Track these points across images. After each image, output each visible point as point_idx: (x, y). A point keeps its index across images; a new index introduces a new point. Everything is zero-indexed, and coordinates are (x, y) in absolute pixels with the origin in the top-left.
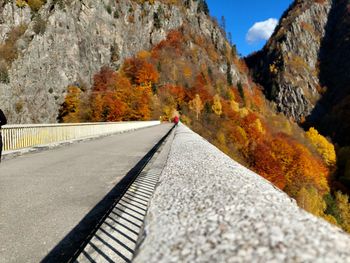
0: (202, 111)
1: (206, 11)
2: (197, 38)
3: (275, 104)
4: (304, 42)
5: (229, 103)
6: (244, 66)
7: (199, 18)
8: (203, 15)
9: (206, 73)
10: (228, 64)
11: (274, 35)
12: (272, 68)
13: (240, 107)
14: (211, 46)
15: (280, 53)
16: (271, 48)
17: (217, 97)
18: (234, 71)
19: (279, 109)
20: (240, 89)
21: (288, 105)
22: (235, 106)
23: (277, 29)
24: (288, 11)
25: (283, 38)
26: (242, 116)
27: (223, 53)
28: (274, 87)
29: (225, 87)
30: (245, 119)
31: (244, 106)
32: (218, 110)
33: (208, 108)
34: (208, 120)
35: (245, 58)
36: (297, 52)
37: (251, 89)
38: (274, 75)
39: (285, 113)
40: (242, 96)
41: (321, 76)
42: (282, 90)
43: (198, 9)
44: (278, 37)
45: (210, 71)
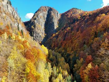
0: (7, 38)
1: (10, 4)
2: (6, 12)
3: (33, 38)
4: (41, 21)
5: (18, 36)
6: (24, 25)
7: (7, 6)
8: (9, 5)
9: (9, 25)
10: (18, 23)
11: (33, 17)
12: (32, 27)
13: (22, 38)
14: (12, 16)
15: (35, 23)
16: (32, 21)
17: (13, 34)
18: (20, 26)
19: (34, 39)
20: (22, 32)
21: (37, 38)
22: (20, 38)
23: (34, 16)
24: (37, 11)
25: (35, 19)
26: (22, 41)
27: (16, 20)
28: (33, 32)
29: (17, 31)
30: (23, 42)
31: (23, 38)
32: (14, 38)
33: (10, 37)
34: (10, 42)
35: (24, 22)
36: (39, 23)
37: (26, 32)
38: (33, 29)
39: (36, 40)
40: (23, 34)
41: (45, 31)
42: (35, 33)
43: (7, 3)
44: (34, 18)
45: (11, 25)
